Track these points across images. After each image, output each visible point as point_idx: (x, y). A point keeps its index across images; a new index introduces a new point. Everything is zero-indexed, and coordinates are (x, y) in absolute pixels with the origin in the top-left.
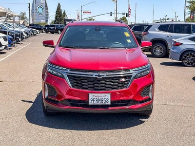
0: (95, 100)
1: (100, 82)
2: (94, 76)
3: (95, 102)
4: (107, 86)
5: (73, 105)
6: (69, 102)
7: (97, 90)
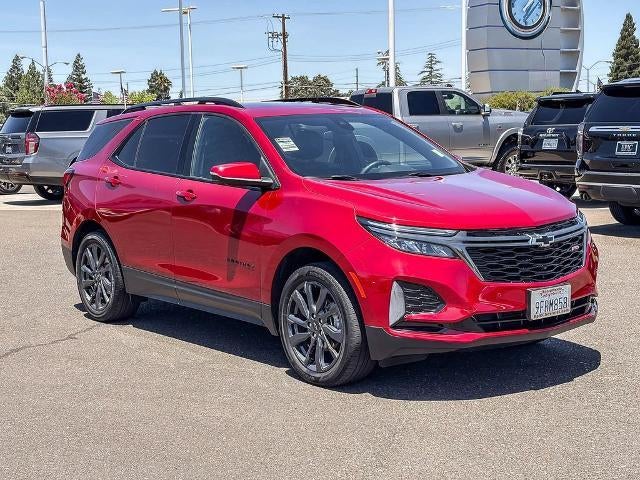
0: (543, 304)
1: (547, 257)
2: (534, 243)
6: (479, 321)
7: (540, 278)
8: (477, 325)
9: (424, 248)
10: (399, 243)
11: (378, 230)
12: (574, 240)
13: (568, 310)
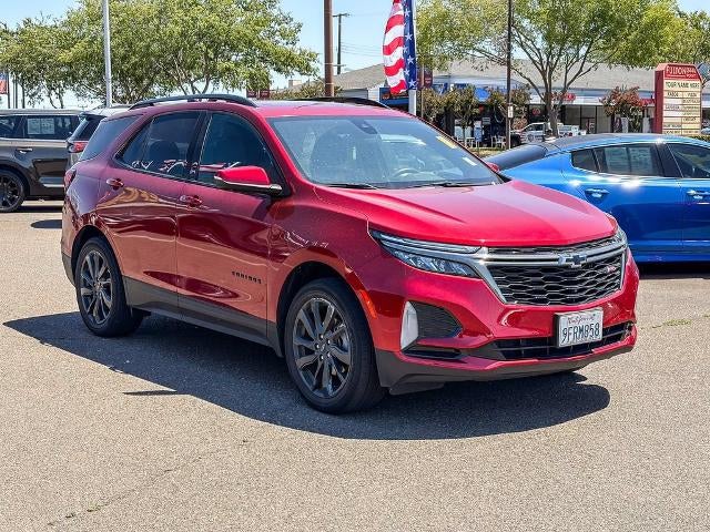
0: (571, 331)
1: (578, 278)
2: (564, 263)
3: (571, 337)
4: (589, 288)
5: (509, 356)
6: (500, 347)
7: (570, 301)
8: (498, 351)
9: (442, 266)
10: (415, 259)
11: (394, 246)
12: (610, 260)
13: (600, 337)
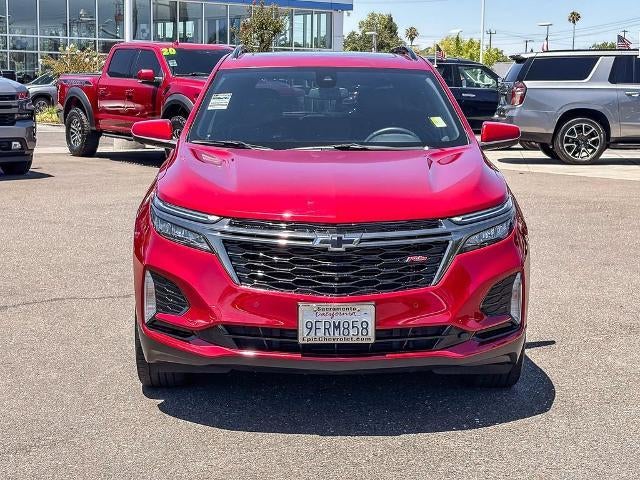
0: (321, 326)
2: (317, 244)
4: (363, 278)
5: (242, 346)
6: (230, 333)
8: (229, 338)
13: (370, 339)
